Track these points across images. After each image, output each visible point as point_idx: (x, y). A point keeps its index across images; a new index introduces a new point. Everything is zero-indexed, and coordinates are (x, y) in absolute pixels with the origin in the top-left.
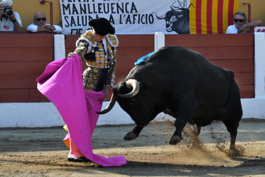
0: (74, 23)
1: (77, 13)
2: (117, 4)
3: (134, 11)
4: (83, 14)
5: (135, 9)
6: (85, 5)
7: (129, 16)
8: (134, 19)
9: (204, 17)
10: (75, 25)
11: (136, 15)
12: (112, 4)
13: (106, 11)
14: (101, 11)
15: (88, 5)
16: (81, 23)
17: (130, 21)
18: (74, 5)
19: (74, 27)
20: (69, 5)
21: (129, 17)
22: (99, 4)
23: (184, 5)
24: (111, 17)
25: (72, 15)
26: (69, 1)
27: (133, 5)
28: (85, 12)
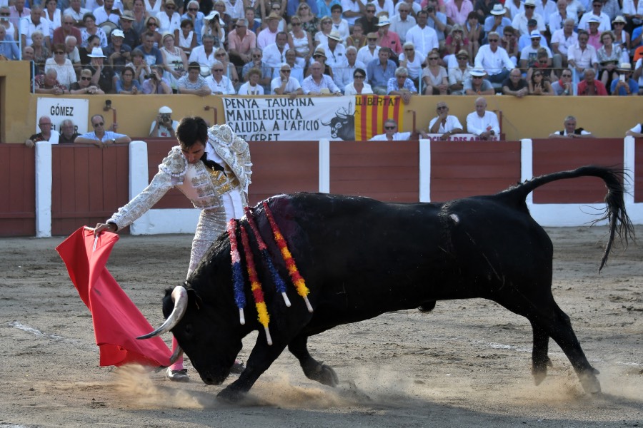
0: (239, 129)
1: (242, 119)
2: (282, 110)
3: (299, 117)
4: (248, 120)
5: (300, 115)
6: (249, 111)
8: (299, 125)
9: (369, 124)
10: (240, 131)
12: (277, 110)
13: (271, 117)
14: (266, 117)
15: (253, 111)
16: (245, 129)
17: (295, 127)
18: (238, 111)
20: (233, 111)
21: (294, 123)
22: (264, 111)
24: (276, 123)
25: (236, 121)
26: (234, 107)
27: (298, 111)
28: (250, 118)
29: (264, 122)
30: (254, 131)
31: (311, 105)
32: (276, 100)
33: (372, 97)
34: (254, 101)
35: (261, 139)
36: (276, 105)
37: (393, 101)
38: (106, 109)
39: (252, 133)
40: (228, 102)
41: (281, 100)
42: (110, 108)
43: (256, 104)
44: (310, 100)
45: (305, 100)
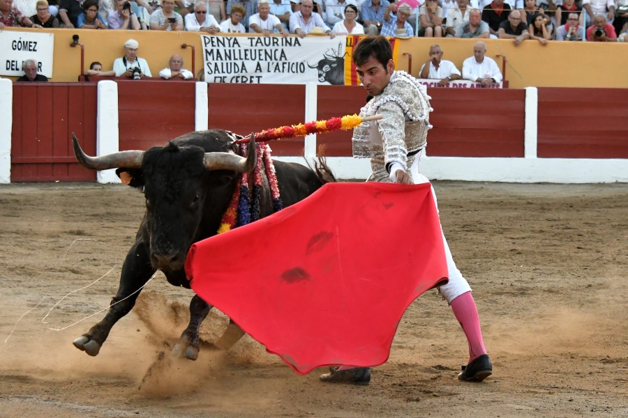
0: (218, 70)
1: (222, 59)
2: (265, 50)
3: (283, 59)
4: (228, 61)
5: (285, 56)
6: (230, 51)
7: (278, 63)
10: (219, 72)
11: (286, 63)
12: (259, 50)
13: (253, 57)
14: (247, 57)
15: (234, 50)
16: (225, 70)
17: (279, 69)
18: (218, 50)
19: (217, 74)
20: (212, 50)
21: (277, 65)
22: (246, 50)
23: (339, 54)
24: (258, 65)
25: (215, 61)
26: (213, 46)
27: (283, 52)
28: (230, 58)
29: (246, 63)
30: (235, 72)
31: (297, 45)
32: (259, 38)
34: (235, 39)
35: (242, 81)
36: (259, 45)
38: (73, 45)
39: (233, 74)
40: (207, 40)
41: (265, 39)
42: (77, 44)
43: (237, 43)
44: (296, 39)
45: (291, 39)
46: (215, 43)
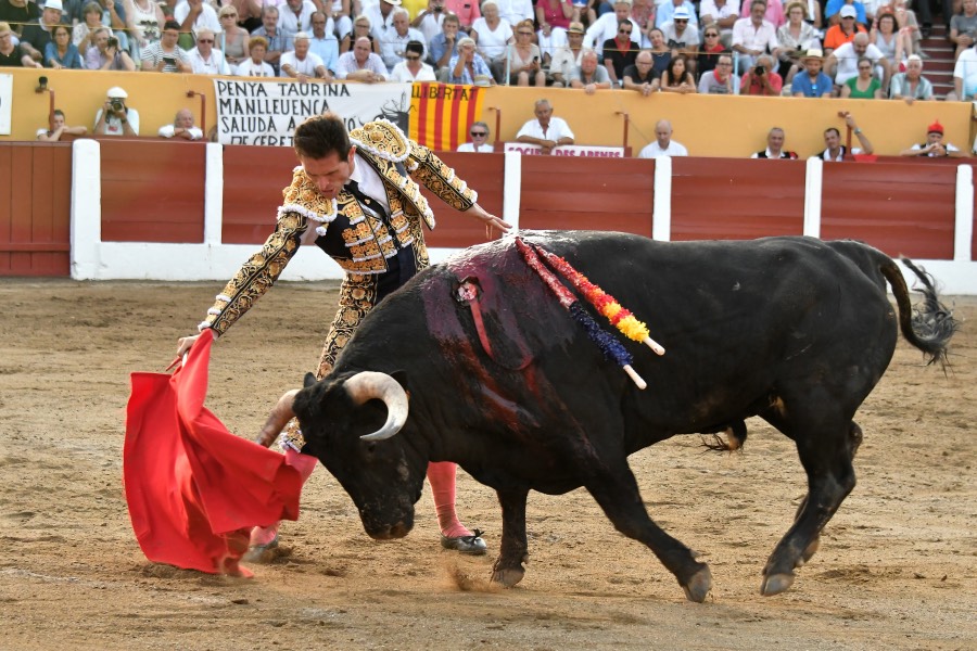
0: (236, 127)
1: (242, 112)
2: (302, 101)
4: (251, 115)
6: (253, 101)
9: (430, 126)
10: (238, 131)
12: (294, 101)
13: (285, 111)
14: (277, 111)
15: (259, 101)
16: (246, 127)
18: (237, 101)
19: (235, 133)
20: (229, 100)
22: (275, 101)
23: (401, 107)
24: (292, 121)
25: (233, 115)
26: (230, 94)
27: (325, 104)
28: (253, 111)
29: (275, 117)
30: (260, 130)
31: (345, 94)
32: (293, 85)
33: (436, 86)
34: (261, 85)
35: (269, 143)
36: (293, 93)
37: (468, 93)
38: (39, 91)
39: (257, 133)
40: (222, 87)
42: (45, 89)
43: (263, 91)
44: (344, 87)
45: (336, 87)
46: (234, 91)
